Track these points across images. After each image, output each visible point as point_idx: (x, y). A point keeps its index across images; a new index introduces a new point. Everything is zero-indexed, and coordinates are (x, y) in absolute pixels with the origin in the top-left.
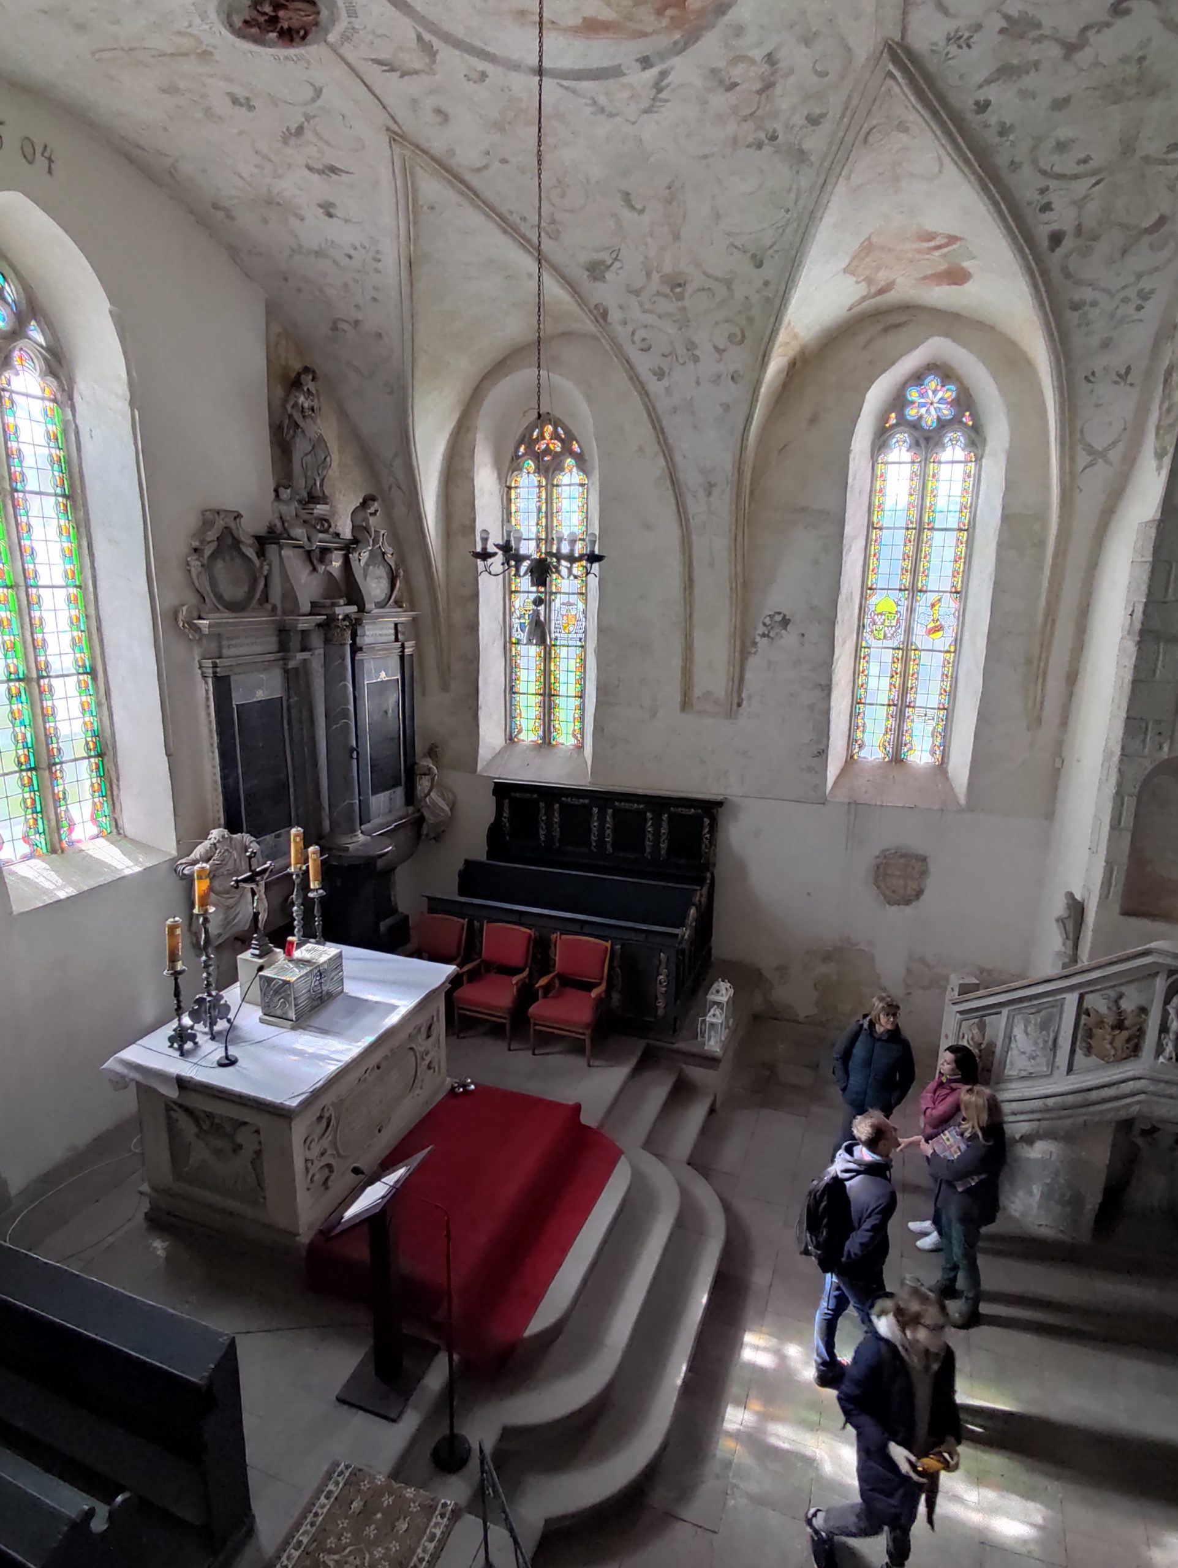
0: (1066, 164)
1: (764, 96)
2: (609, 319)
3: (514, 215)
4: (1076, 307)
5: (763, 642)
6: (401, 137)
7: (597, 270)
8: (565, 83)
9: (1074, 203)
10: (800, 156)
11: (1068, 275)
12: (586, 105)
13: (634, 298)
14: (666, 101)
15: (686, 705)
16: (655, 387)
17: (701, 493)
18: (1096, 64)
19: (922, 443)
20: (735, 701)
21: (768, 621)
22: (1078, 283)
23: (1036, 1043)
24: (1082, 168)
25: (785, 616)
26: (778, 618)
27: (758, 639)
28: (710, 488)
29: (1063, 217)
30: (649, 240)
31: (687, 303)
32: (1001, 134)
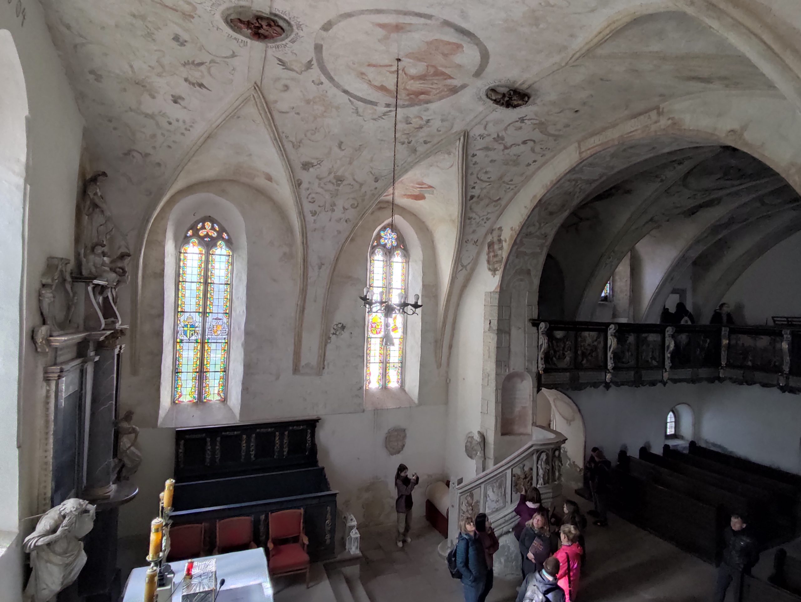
0: (484, 177)
1: (416, 130)
2: (301, 187)
3: (284, 134)
4: (470, 219)
5: (333, 337)
6: (259, 88)
7: (306, 166)
8: (351, 99)
9: (481, 188)
10: (415, 151)
11: (471, 209)
12: (353, 109)
13: (317, 180)
14: (383, 119)
15: (296, 370)
16: (310, 218)
17: (316, 268)
18: (508, 154)
19: (388, 254)
20: (322, 366)
21: (335, 327)
22: (473, 212)
23: (498, 495)
24: (488, 180)
25: (343, 325)
26: (340, 326)
27: (331, 335)
28: (321, 266)
29: (476, 192)
30: (338, 161)
31: (340, 188)
32: (474, 164)
